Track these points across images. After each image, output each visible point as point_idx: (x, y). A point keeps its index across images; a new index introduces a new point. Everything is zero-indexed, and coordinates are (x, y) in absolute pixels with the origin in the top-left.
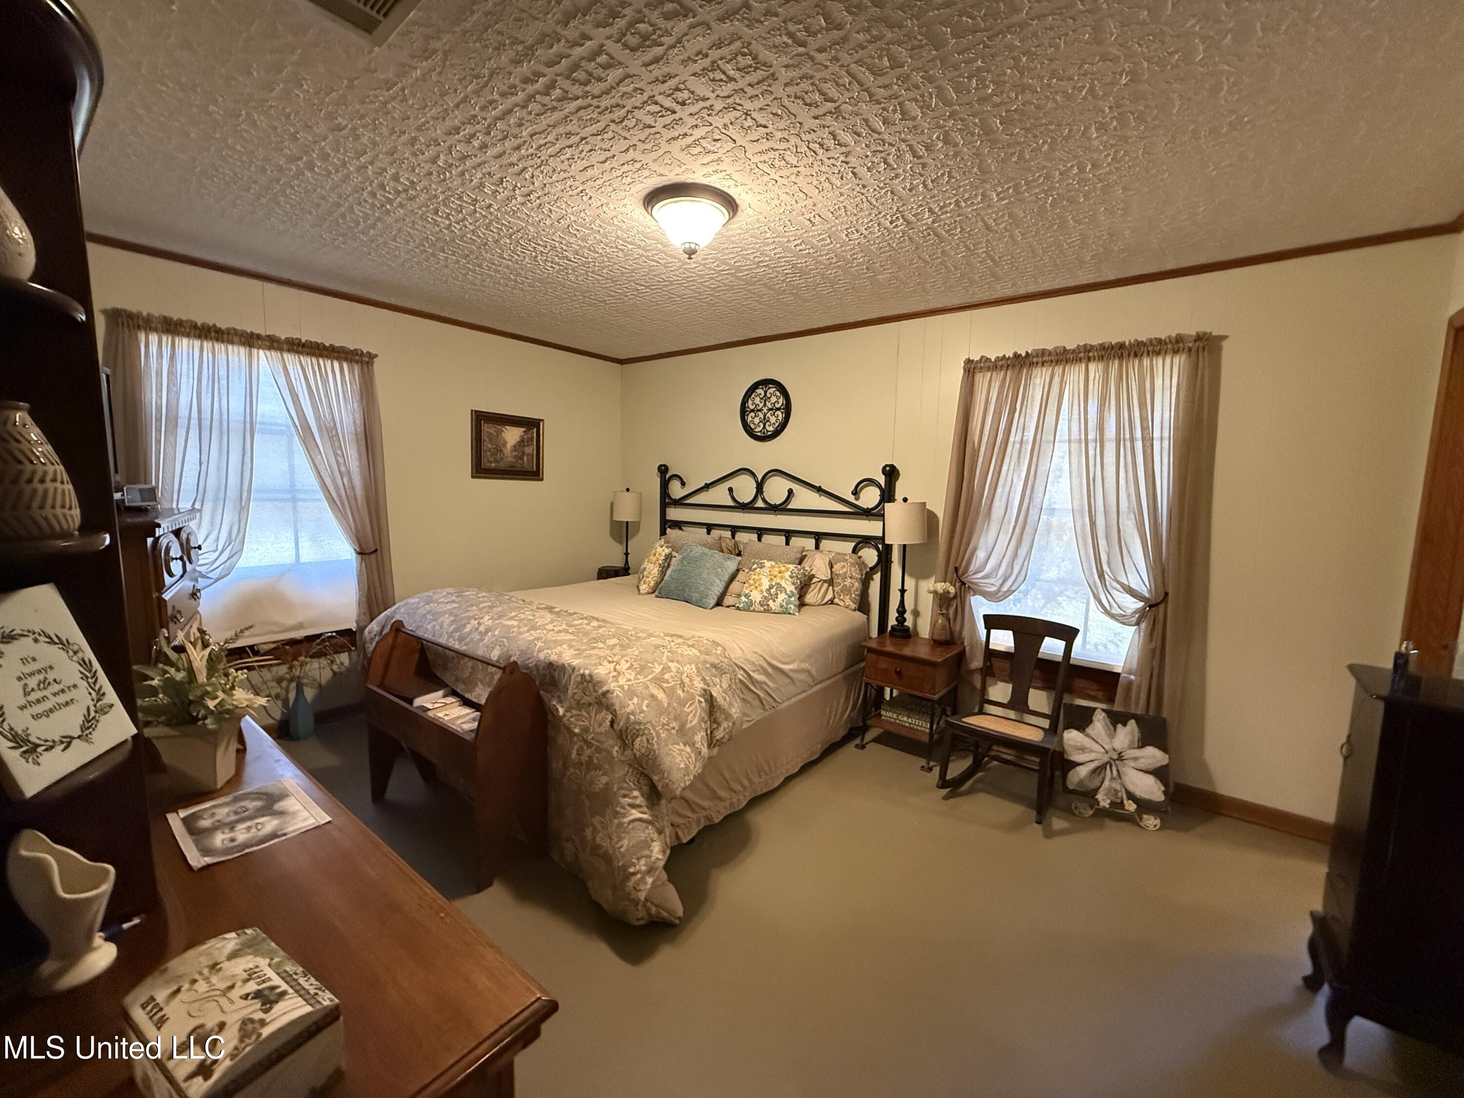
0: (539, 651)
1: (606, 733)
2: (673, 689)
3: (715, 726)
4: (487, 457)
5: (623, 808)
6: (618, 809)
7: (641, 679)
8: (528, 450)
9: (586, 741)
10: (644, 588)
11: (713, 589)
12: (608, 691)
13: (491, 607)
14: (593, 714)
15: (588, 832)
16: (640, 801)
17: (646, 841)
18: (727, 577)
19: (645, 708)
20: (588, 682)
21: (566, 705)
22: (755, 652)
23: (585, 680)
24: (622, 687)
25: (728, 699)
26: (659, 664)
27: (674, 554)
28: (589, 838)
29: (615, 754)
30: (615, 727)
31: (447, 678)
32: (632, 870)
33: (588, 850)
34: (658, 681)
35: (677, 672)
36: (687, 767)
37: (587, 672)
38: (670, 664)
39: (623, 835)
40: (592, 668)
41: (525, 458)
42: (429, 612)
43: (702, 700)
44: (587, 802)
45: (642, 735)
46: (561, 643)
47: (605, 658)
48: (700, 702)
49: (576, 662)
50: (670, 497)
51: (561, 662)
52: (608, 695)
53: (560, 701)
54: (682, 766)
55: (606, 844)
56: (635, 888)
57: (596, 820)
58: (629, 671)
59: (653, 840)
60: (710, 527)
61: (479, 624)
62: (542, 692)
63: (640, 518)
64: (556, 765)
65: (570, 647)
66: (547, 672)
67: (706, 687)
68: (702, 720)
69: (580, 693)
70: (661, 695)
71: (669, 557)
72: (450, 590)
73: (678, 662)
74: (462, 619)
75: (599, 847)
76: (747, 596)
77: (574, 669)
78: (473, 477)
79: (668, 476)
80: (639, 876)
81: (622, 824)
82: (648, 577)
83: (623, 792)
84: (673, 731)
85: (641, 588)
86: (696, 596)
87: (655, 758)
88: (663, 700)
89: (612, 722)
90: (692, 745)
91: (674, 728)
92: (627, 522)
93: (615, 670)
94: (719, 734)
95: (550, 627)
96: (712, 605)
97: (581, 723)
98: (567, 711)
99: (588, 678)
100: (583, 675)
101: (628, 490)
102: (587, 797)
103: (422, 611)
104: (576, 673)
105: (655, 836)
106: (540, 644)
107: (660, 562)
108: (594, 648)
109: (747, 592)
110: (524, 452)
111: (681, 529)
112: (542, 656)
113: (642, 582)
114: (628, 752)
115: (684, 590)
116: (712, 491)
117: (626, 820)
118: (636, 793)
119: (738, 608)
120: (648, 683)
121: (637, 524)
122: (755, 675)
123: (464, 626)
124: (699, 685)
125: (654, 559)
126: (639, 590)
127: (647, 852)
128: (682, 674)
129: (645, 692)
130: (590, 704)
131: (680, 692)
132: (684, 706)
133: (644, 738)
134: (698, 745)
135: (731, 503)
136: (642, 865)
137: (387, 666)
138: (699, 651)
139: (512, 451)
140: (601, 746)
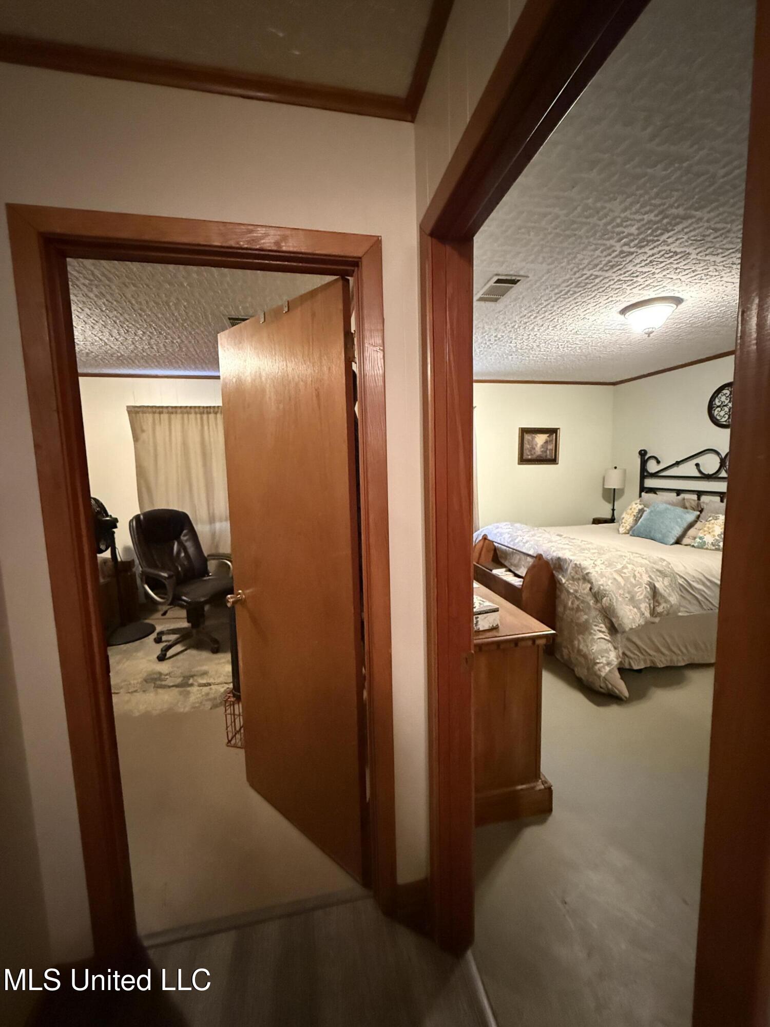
0: (554, 551)
1: (587, 595)
2: (628, 578)
3: (657, 604)
4: (526, 452)
5: (595, 631)
6: (592, 631)
7: (609, 569)
8: (550, 447)
9: (576, 597)
10: (622, 530)
11: (673, 532)
12: (589, 573)
13: (528, 532)
14: (581, 584)
15: (576, 642)
16: (604, 629)
17: (607, 649)
18: (685, 525)
19: (610, 584)
20: (577, 568)
21: (566, 578)
22: (696, 570)
23: (577, 567)
24: (597, 572)
25: (667, 591)
26: (621, 564)
27: (645, 509)
28: (577, 646)
29: (591, 604)
30: (592, 590)
31: (506, 563)
32: (598, 661)
33: (576, 651)
34: (619, 572)
35: (632, 570)
36: (634, 619)
37: (578, 563)
38: (628, 565)
39: (594, 644)
40: (581, 561)
41: (548, 452)
42: (498, 532)
43: (647, 587)
44: (576, 628)
45: (608, 597)
46: (565, 549)
47: (589, 557)
48: (646, 588)
49: (571, 558)
50: (647, 472)
51: (564, 558)
52: (589, 575)
53: (563, 576)
54: (631, 617)
55: (585, 650)
56: (599, 670)
57: (580, 637)
58: (602, 565)
59: (610, 650)
60: (679, 492)
61: (523, 539)
62: (554, 572)
63: (624, 486)
64: (560, 609)
65: (570, 551)
66: (557, 562)
67: (651, 581)
68: (646, 597)
69: (573, 573)
70: (620, 579)
71: (641, 511)
72: (507, 523)
73: (633, 565)
74: (515, 536)
75: (582, 650)
76: (701, 538)
77: (571, 561)
78: (519, 464)
79: (646, 457)
80: (602, 665)
81: (594, 639)
82: (625, 523)
83: (595, 623)
84: (626, 599)
85: (620, 530)
86: (659, 536)
87: (614, 610)
88: (621, 582)
89: (591, 589)
90: (639, 609)
91: (627, 597)
92: (614, 489)
93: (594, 563)
94: (660, 609)
95: (559, 542)
96: (671, 543)
97: (574, 588)
98: (567, 580)
99: (578, 566)
100: (576, 564)
101: (616, 468)
102: (576, 625)
103: (495, 532)
104: (572, 563)
105: (612, 649)
106: (553, 549)
107: (635, 514)
108: (583, 553)
109: (701, 535)
110: (547, 449)
111: (655, 493)
112: (555, 554)
113: (621, 527)
114: (599, 605)
115: (650, 532)
116: (681, 466)
117: (596, 637)
118: (602, 625)
119: (693, 546)
120: (613, 572)
121: (622, 491)
122: (694, 584)
123: (515, 539)
124: (646, 579)
125: (630, 512)
126: (619, 531)
127: (606, 655)
128: (635, 571)
129: (610, 576)
130: (579, 579)
131: (632, 580)
132: (635, 587)
133: (608, 598)
134: (643, 609)
135: (698, 475)
136: (604, 660)
137: (480, 554)
138: (650, 562)
139: (541, 448)
140: (585, 600)
